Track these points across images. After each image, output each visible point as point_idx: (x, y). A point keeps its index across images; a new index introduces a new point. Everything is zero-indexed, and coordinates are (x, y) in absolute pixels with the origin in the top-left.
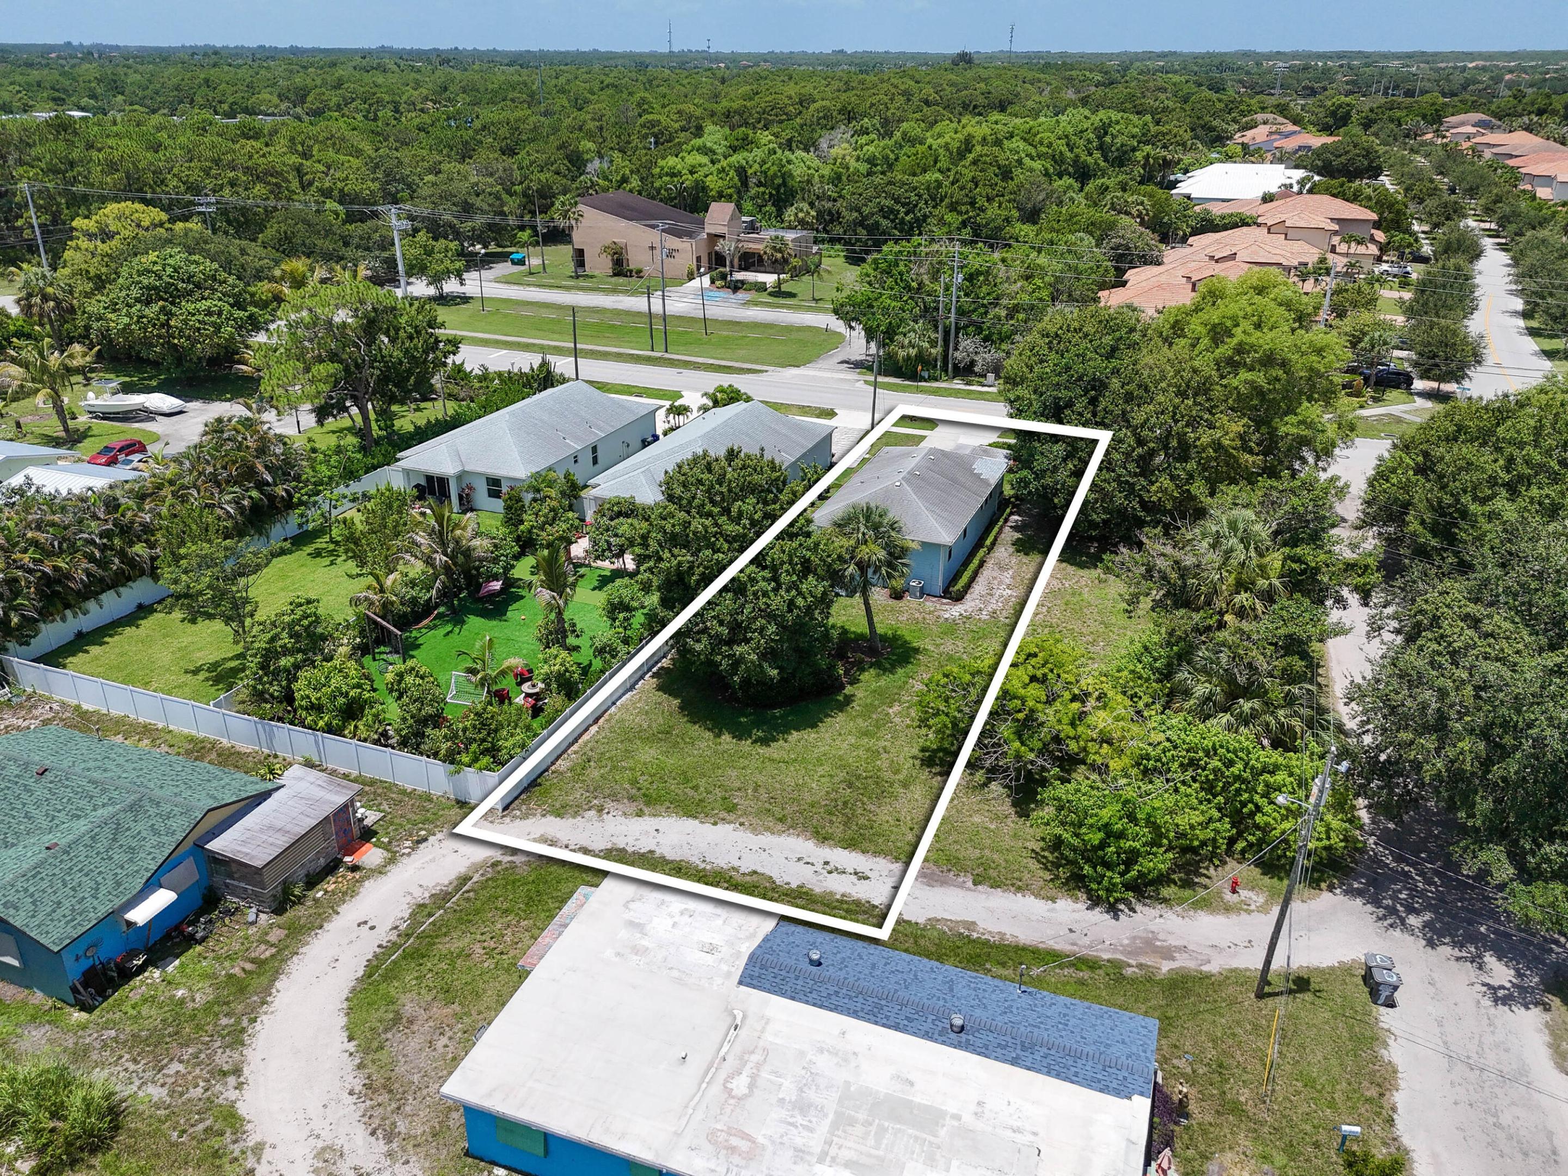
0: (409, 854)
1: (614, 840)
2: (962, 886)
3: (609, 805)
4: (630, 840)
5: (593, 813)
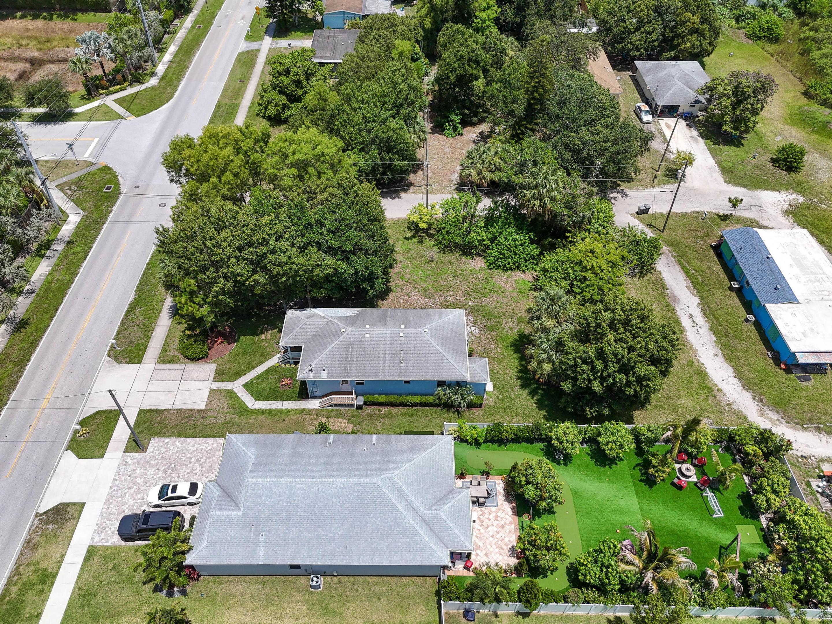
0: (813, 456)
1: (740, 391)
2: (672, 292)
3: (724, 403)
4: (736, 386)
5: (733, 406)
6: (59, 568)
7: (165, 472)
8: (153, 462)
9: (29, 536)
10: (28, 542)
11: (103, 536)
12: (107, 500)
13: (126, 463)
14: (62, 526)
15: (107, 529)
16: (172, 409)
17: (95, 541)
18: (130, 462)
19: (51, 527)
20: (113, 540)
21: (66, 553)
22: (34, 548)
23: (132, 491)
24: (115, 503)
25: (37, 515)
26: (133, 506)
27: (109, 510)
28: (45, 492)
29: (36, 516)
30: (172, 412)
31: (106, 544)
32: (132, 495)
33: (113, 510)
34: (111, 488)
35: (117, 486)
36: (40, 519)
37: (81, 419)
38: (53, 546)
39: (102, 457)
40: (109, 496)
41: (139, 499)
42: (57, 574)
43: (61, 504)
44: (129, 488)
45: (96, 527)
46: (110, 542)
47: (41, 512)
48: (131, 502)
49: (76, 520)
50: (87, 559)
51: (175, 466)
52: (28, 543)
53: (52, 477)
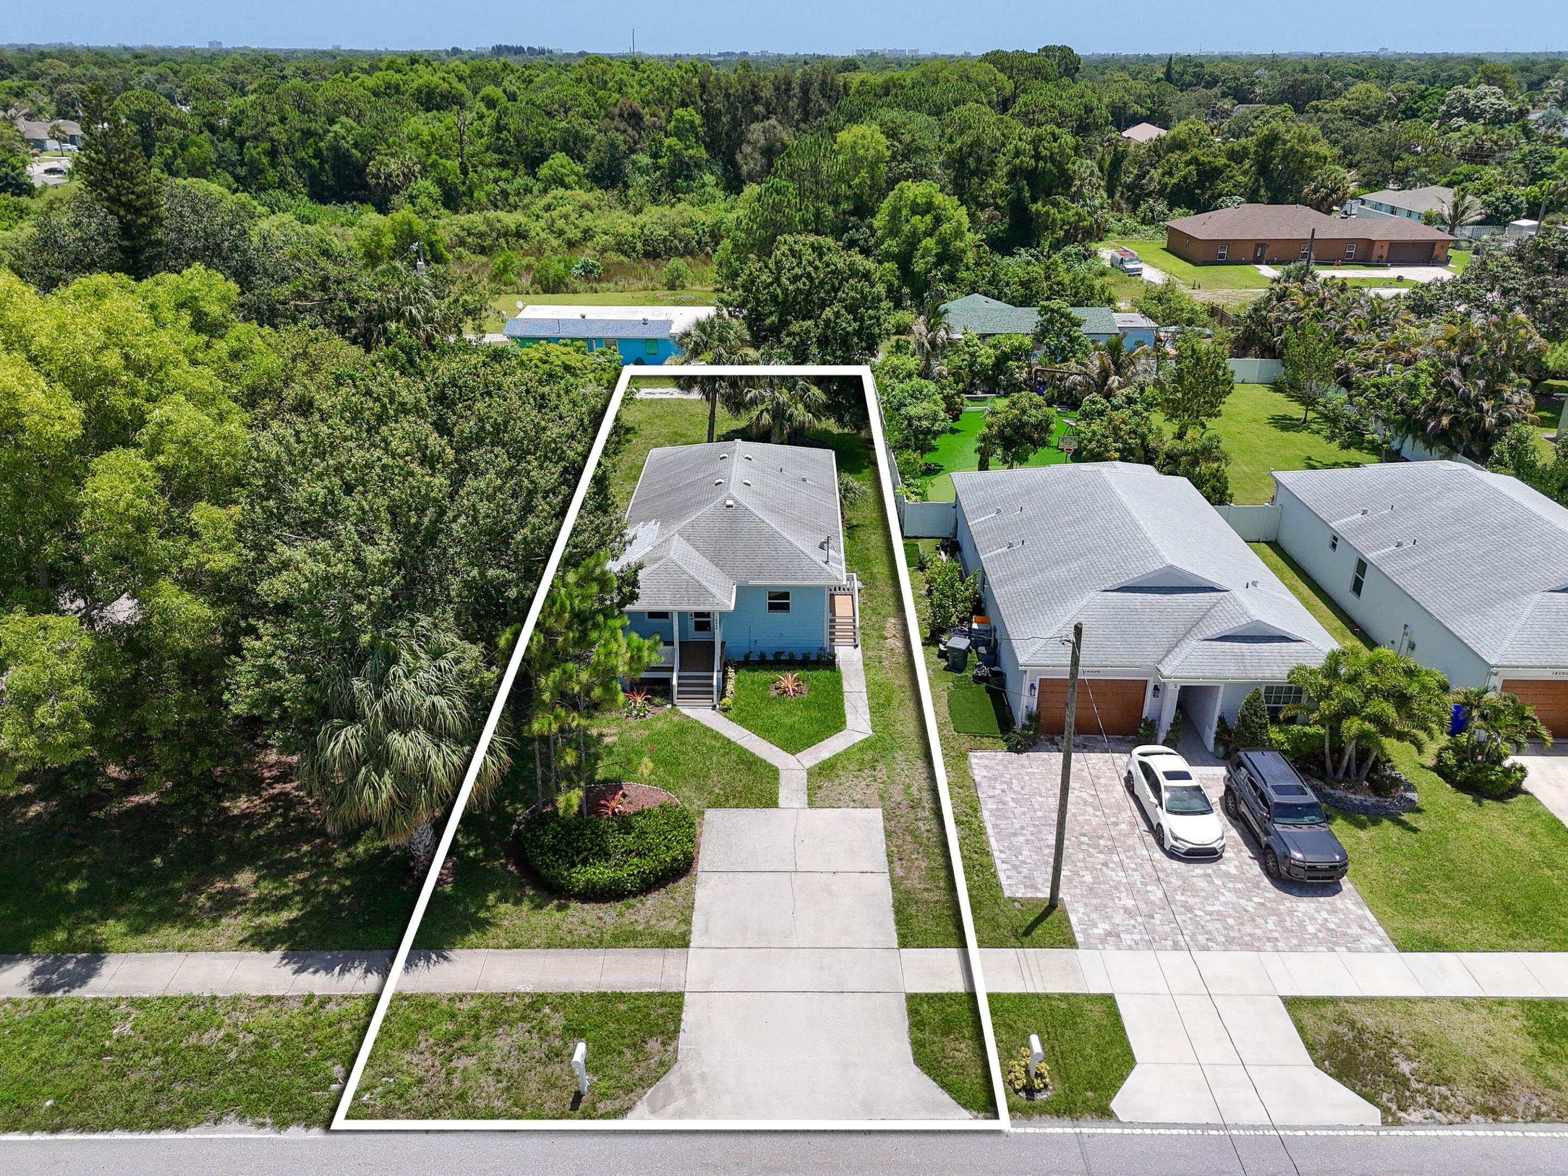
6: (1502, 1002)
7: (1112, 850)
8: (1088, 878)
9: (1473, 1117)
10: (1492, 1113)
11: (1355, 930)
12: (1249, 947)
13: (1109, 934)
14: (1388, 1039)
15: (1331, 926)
16: (891, 871)
17: (1377, 942)
18: (1102, 927)
19: (1405, 1067)
20: (1351, 907)
21: (1454, 1000)
22: (1498, 1086)
23: (1191, 901)
24: (1248, 929)
25: (1390, 1119)
26: (1237, 891)
27: (1276, 935)
28: (1304, 1128)
29: (1398, 1123)
30: (900, 872)
31: (1373, 919)
32: (1206, 898)
33: (1271, 926)
34: (1206, 949)
35: (1193, 937)
36: (1403, 1110)
37: (965, 1113)
38: (1454, 1037)
39: (1108, 1001)
40: (1235, 947)
41: (1211, 883)
42: (1522, 1002)
43: (1318, 1063)
44: (1189, 909)
45: (1341, 950)
46: (1360, 912)
47: (1377, 1112)
48: (1229, 897)
49: (1348, 1007)
50: (1437, 946)
51: (1085, 835)
52: (1493, 1111)
53: (1237, 1126)
